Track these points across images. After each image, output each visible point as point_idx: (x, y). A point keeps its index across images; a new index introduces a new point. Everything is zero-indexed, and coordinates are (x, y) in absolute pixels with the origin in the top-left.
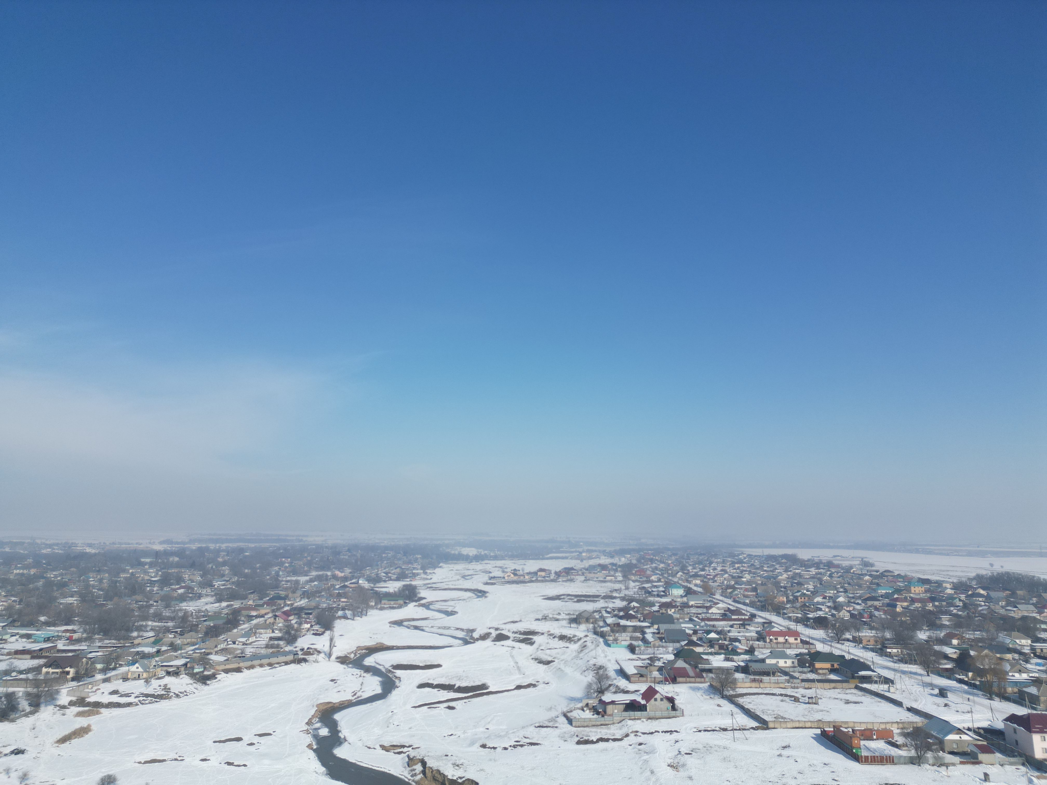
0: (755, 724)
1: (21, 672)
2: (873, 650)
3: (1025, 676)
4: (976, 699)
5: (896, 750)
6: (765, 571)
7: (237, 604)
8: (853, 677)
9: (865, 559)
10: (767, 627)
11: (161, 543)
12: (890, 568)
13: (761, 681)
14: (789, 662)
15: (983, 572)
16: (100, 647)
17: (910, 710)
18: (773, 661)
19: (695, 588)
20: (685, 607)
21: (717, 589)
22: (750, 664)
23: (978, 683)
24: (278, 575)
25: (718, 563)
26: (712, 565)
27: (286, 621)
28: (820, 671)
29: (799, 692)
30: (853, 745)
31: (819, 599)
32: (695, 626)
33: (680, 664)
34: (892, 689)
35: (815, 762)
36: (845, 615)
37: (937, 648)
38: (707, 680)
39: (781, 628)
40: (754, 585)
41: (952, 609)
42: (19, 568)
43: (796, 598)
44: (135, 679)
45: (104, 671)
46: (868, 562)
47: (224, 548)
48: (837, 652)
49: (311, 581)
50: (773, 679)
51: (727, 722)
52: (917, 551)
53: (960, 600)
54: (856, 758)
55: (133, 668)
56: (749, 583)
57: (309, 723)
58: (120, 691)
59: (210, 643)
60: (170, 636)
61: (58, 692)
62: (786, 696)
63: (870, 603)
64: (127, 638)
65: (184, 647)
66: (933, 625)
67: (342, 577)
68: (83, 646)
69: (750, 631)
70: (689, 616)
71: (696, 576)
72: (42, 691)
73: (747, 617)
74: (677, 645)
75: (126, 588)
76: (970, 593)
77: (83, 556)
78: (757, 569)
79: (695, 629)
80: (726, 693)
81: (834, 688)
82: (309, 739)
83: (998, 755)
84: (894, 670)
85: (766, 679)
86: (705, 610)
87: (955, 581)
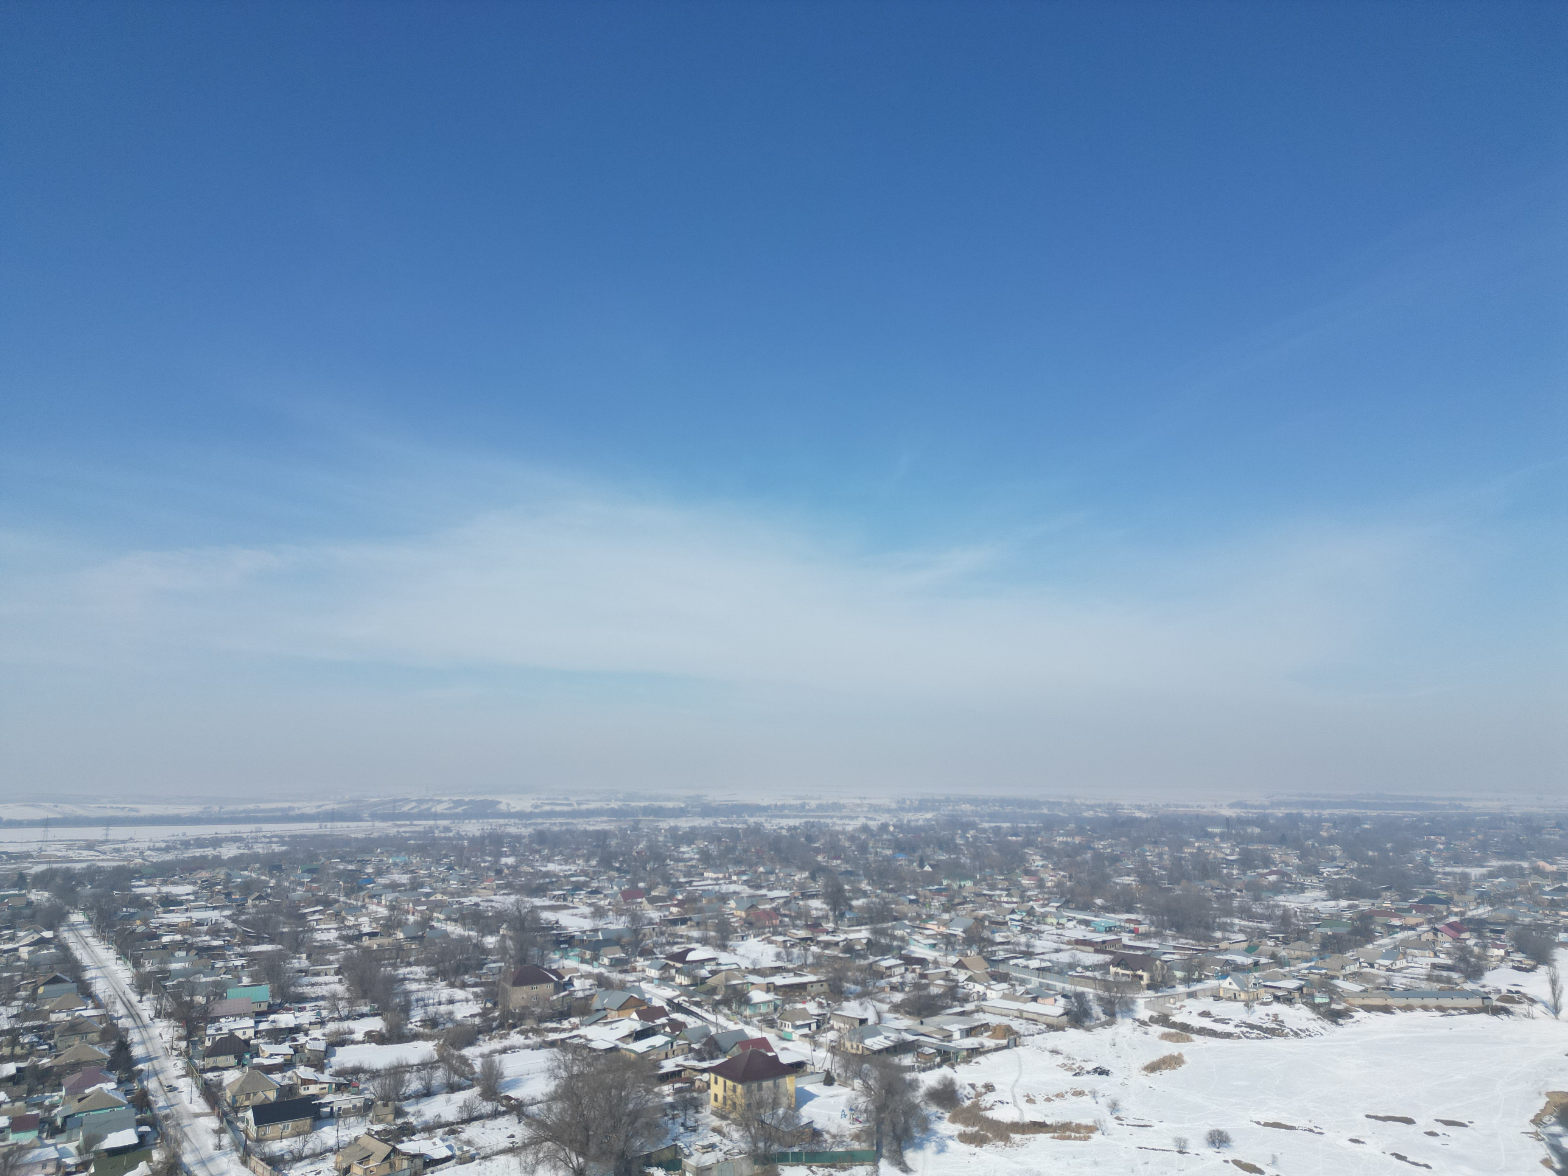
1: (1086, 968)
7: (1365, 905)
11: (1232, 806)
16: (1175, 947)
24: (1427, 863)
27: (1456, 939)
42: (1062, 835)
44: (1229, 999)
45: (1187, 981)
47: (1327, 816)
49: (1492, 875)
55: (1226, 983)
57: (1537, 1121)
58: (1213, 1013)
59: (1332, 961)
60: (1269, 943)
61: (1133, 1001)
64: (1210, 940)
65: (1293, 962)
67: (1553, 873)
68: (1153, 944)
72: (1115, 997)
75: (1194, 868)
77: (1132, 822)
82: (1543, 1151)
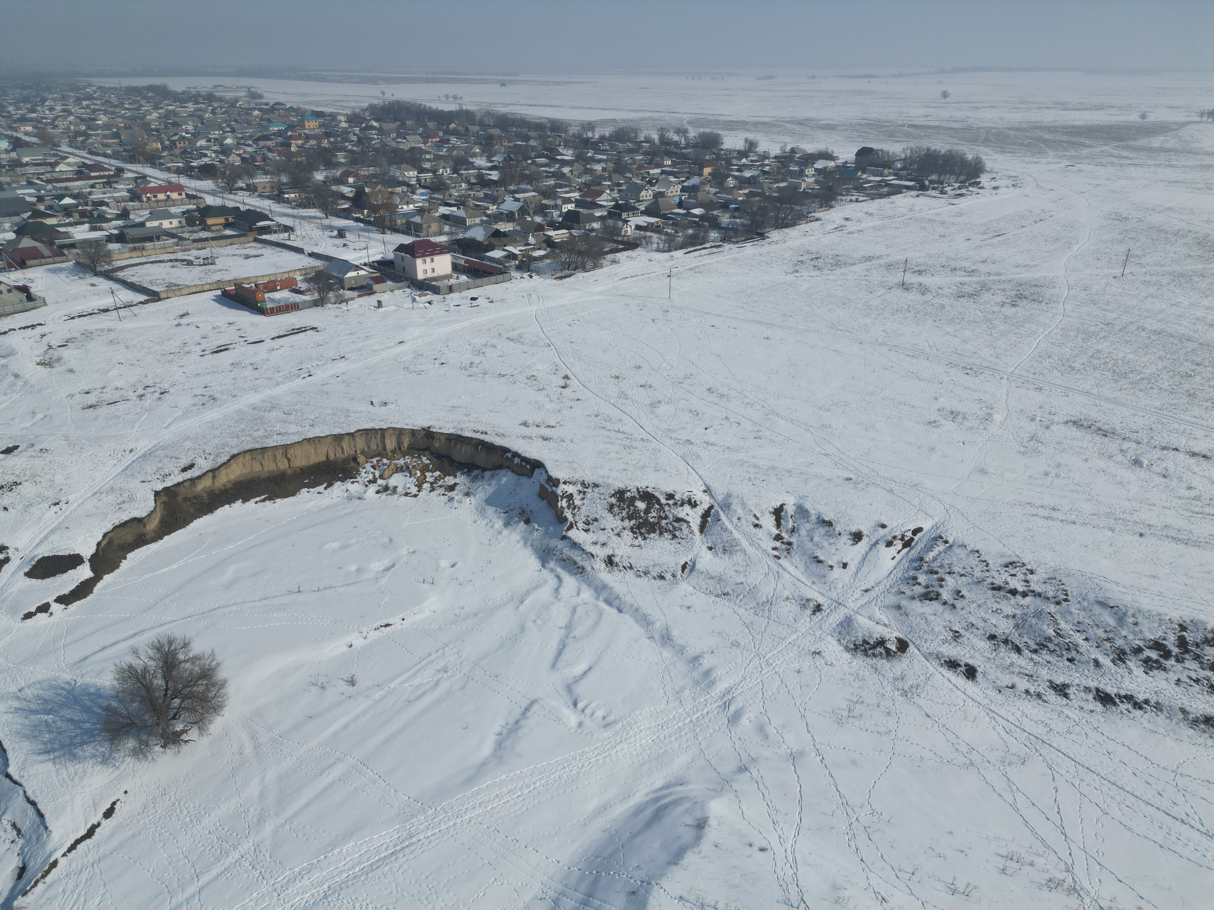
0: (143, 298)
2: (269, 198)
3: (411, 207)
4: (372, 235)
5: (300, 296)
6: (127, 109)
8: (251, 230)
9: (252, 89)
10: (141, 183)
12: (281, 99)
13: (143, 249)
14: (175, 223)
15: (376, 102)
17: (312, 255)
18: (155, 224)
19: (27, 138)
20: (16, 166)
21: (61, 138)
22: (126, 231)
23: (372, 219)
25: (55, 100)
26: (47, 104)
28: (214, 228)
29: (194, 253)
30: (258, 299)
31: (202, 143)
32: (39, 191)
33: (27, 242)
34: (292, 237)
35: (219, 324)
36: (235, 159)
37: (334, 188)
38: (70, 257)
39: (160, 182)
40: (115, 130)
41: (347, 144)
43: (174, 143)
46: (256, 93)
48: (230, 204)
50: (157, 244)
51: (107, 301)
52: (308, 78)
53: (354, 134)
54: (262, 311)
56: (106, 126)
62: (177, 260)
63: (262, 143)
66: (330, 164)
69: (120, 190)
70: (25, 178)
71: (23, 120)
73: (112, 173)
74: (17, 219)
76: (364, 125)
78: (115, 106)
79: (39, 194)
80: (99, 269)
81: (231, 244)
83: (389, 283)
84: (293, 216)
85: (148, 245)
86: (49, 169)
87: (349, 113)
